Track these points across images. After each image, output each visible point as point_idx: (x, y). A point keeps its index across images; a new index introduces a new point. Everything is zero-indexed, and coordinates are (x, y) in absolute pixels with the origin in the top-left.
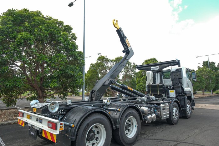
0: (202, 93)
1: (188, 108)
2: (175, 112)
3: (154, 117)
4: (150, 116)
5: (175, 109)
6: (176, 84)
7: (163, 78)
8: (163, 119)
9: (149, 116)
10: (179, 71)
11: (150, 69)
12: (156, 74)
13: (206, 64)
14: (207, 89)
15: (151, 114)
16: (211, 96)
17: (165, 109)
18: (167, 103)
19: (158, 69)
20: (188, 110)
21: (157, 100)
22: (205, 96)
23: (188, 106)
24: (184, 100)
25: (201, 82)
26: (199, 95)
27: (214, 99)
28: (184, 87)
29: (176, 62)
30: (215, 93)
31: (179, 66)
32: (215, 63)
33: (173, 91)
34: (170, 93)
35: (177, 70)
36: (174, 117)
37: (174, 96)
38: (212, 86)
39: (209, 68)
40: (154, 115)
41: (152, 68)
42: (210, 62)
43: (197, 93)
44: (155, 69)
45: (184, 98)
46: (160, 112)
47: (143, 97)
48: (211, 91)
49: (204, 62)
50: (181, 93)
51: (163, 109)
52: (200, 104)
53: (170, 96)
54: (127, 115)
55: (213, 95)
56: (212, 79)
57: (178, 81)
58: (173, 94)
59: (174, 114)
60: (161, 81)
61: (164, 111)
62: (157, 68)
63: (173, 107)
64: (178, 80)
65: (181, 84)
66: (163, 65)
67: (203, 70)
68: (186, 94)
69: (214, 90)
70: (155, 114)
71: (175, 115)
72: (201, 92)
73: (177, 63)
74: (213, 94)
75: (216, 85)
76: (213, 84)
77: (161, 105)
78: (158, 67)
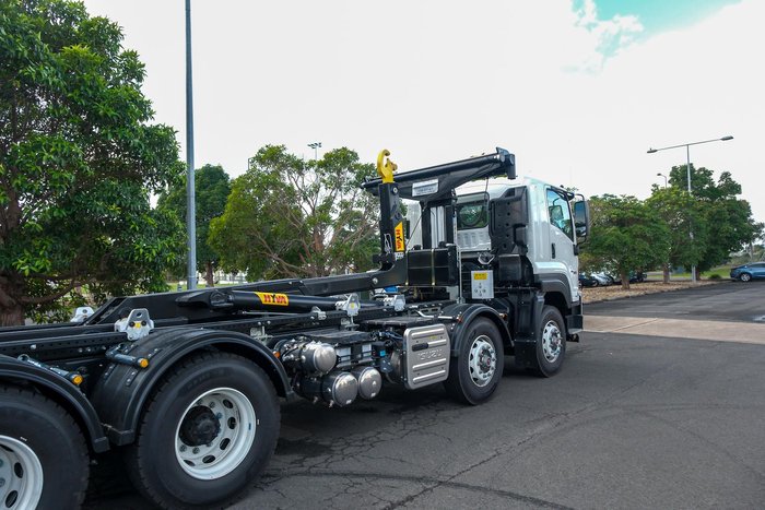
0: (662, 278)
1: (547, 336)
2: (481, 357)
3: (369, 381)
4: (350, 377)
5: (482, 345)
6: (505, 246)
7: (455, 227)
8: (413, 387)
9: (344, 380)
10: (517, 198)
11: (408, 191)
12: (433, 210)
13: (680, 175)
14: (677, 262)
15: (355, 368)
16: (690, 289)
17: (425, 346)
18: (441, 321)
19: (435, 189)
20: (547, 346)
21: (414, 312)
22: (669, 288)
23: (550, 329)
24: (530, 308)
25: (657, 239)
26: (650, 286)
27: (693, 299)
28: (532, 257)
29: (496, 161)
30: (706, 276)
31: (512, 177)
32: (710, 173)
33: (484, 277)
34: (475, 283)
35: (511, 192)
36: (472, 376)
37: (489, 295)
38: (697, 252)
39: (690, 191)
40: (370, 374)
41: (415, 185)
42: (693, 170)
43: (649, 278)
44: (427, 192)
45: (529, 300)
46: (403, 358)
47: (343, 303)
48: (694, 269)
49: (674, 169)
50: (523, 283)
51: (415, 349)
52: (631, 318)
53: (475, 296)
54: (192, 381)
55: (700, 283)
56: (698, 229)
57: (512, 234)
58: (483, 285)
59: (474, 363)
60: (449, 236)
61: (422, 353)
62: (432, 186)
63: (473, 338)
64: (511, 231)
65: (523, 246)
66: (452, 174)
67: (668, 198)
68: (538, 286)
69: (702, 268)
70: (378, 369)
71: (477, 369)
72: (657, 275)
73: (502, 165)
74: (698, 279)
75: (711, 251)
76: (698, 244)
77: (407, 332)
78: (436, 181)
